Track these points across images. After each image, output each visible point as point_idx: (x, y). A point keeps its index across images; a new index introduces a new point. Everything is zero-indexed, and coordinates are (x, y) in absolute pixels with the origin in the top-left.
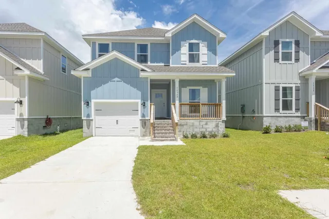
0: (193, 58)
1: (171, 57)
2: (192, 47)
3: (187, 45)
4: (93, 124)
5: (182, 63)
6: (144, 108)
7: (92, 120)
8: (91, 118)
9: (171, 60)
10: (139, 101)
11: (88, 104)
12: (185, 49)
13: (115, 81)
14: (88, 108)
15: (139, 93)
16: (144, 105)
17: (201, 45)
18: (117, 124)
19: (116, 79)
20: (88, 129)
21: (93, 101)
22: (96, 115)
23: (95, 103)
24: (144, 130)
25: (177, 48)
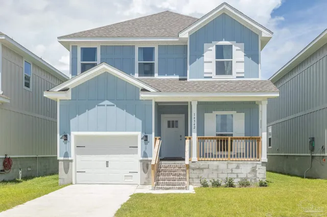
0: (223, 68)
1: (189, 66)
2: (221, 52)
3: (214, 48)
4: (73, 166)
5: (205, 75)
6: (146, 144)
7: (71, 161)
8: (70, 159)
9: (188, 72)
10: (139, 134)
11: (66, 138)
12: (210, 54)
13: (104, 105)
14: (66, 143)
15: (139, 122)
16: (145, 138)
17: (234, 48)
18: (107, 166)
19: (107, 102)
20: (66, 172)
21: (73, 134)
22: (77, 153)
23: (76, 136)
24: (145, 175)
25: (198, 53)
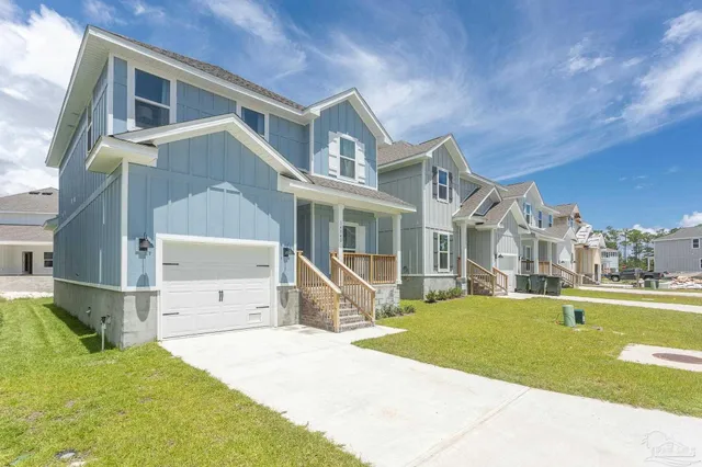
0: (347, 168)
1: (313, 156)
2: (346, 147)
3: (338, 140)
4: (161, 304)
5: (331, 172)
6: (285, 261)
7: (155, 293)
8: (152, 289)
9: (312, 164)
10: (276, 246)
11: (144, 246)
12: (334, 148)
13: (222, 190)
14: (143, 257)
15: (276, 227)
16: (286, 252)
17: (357, 147)
18: (221, 293)
19: (226, 186)
20: (143, 318)
21: (160, 239)
22: (166, 278)
23: (166, 244)
24: (284, 311)
25: (322, 143)
